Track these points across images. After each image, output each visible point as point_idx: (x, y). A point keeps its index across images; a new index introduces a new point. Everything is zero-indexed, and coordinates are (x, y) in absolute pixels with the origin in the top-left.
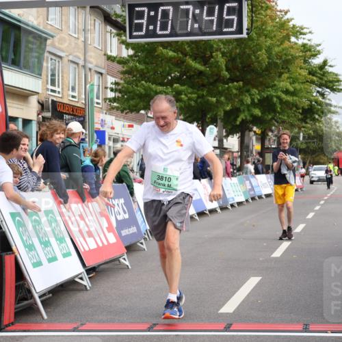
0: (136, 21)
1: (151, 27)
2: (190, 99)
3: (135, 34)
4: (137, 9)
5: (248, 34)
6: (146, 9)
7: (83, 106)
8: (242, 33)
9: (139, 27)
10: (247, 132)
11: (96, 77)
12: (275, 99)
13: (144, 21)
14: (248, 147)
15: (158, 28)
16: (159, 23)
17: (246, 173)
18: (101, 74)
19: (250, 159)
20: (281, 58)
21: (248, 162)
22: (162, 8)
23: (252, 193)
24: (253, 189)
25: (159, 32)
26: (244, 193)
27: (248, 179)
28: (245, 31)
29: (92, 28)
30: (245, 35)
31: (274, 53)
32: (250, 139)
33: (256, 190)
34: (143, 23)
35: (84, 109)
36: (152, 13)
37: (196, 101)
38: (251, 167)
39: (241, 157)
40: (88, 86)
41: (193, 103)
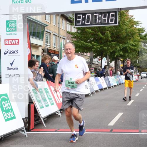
0: (78, 20)
1: (83, 22)
2: (97, 48)
3: (77, 24)
4: (78, 15)
5: (118, 24)
6: (81, 15)
7: (58, 51)
8: (116, 24)
9: (79, 22)
10: (118, 60)
11: (63, 40)
12: (128, 48)
13: (81, 20)
14: (118, 65)
15: (86, 22)
16: (86, 20)
17: (117, 75)
18: (65, 39)
19: (119, 70)
20: (130, 33)
21: (118, 71)
22: (87, 15)
23: (119, 82)
24: (120, 81)
25: (86, 23)
26: (117, 82)
27: (118, 77)
28: (117, 23)
29: (62, 22)
30: (117, 24)
31: (128, 31)
32: (119, 62)
33: (121, 81)
34: (80, 20)
35: (58, 52)
36: (84, 17)
37: (99, 49)
38: (119, 73)
39: (115, 69)
40: (60, 43)
41: (98, 49)
